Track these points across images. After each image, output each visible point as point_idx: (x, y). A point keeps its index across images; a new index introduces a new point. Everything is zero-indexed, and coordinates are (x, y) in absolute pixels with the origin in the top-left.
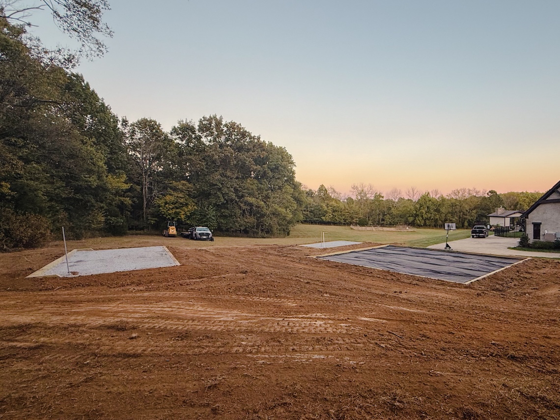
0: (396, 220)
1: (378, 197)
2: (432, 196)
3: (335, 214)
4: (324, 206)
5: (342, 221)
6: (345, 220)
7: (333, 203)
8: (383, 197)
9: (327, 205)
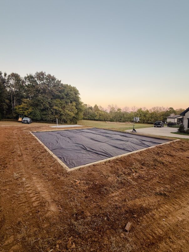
0: (126, 120)
1: (119, 110)
2: (143, 110)
3: (100, 116)
4: (96, 113)
5: (103, 119)
6: (104, 119)
7: (100, 112)
8: (121, 110)
9: (97, 113)
